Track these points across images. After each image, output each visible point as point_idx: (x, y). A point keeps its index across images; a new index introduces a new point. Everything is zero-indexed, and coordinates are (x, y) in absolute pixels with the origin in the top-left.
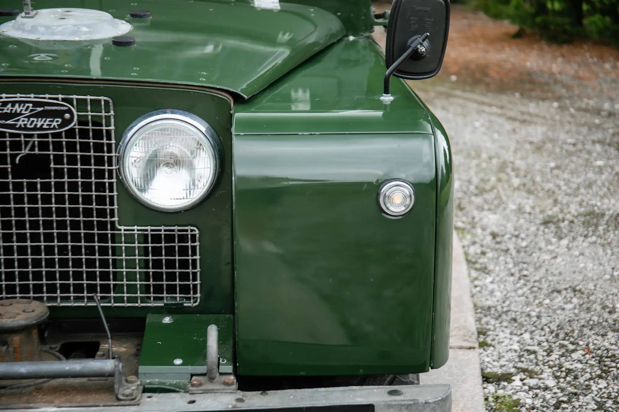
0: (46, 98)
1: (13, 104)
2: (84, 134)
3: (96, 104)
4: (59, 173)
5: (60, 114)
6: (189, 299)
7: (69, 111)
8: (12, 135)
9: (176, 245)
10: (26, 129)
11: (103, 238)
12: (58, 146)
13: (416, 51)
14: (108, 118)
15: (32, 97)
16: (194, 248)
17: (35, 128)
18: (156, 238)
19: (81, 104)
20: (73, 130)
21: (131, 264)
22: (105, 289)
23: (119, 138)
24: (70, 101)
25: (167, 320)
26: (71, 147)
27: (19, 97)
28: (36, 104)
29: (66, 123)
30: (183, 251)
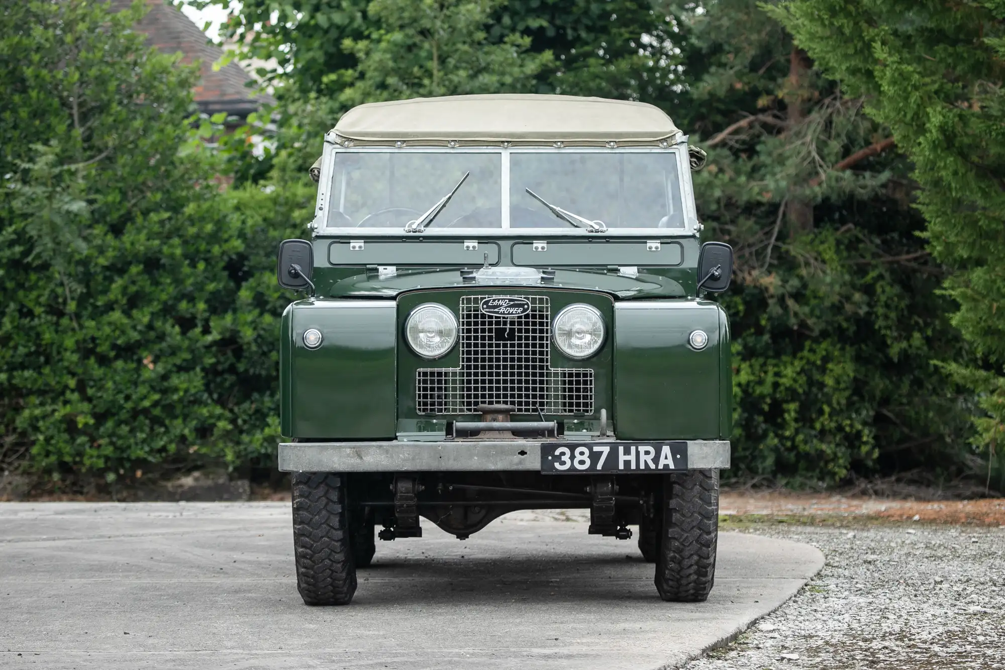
0: (515, 297)
1: (499, 300)
2: (534, 316)
3: (541, 301)
4: (520, 338)
5: (522, 305)
6: (587, 411)
7: (527, 304)
8: (496, 317)
9: (582, 379)
10: (504, 313)
11: (542, 375)
12: (520, 323)
13: (713, 274)
14: (547, 308)
15: (508, 297)
16: (591, 381)
17: (509, 314)
18: (571, 375)
19: (534, 301)
20: (528, 315)
21: (556, 390)
22: (542, 404)
23: (553, 319)
24: (528, 299)
25: (576, 421)
26: (527, 324)
27: (501, 297)
28: (510, 300)
29: (525, 310)
30: (585, 383)
